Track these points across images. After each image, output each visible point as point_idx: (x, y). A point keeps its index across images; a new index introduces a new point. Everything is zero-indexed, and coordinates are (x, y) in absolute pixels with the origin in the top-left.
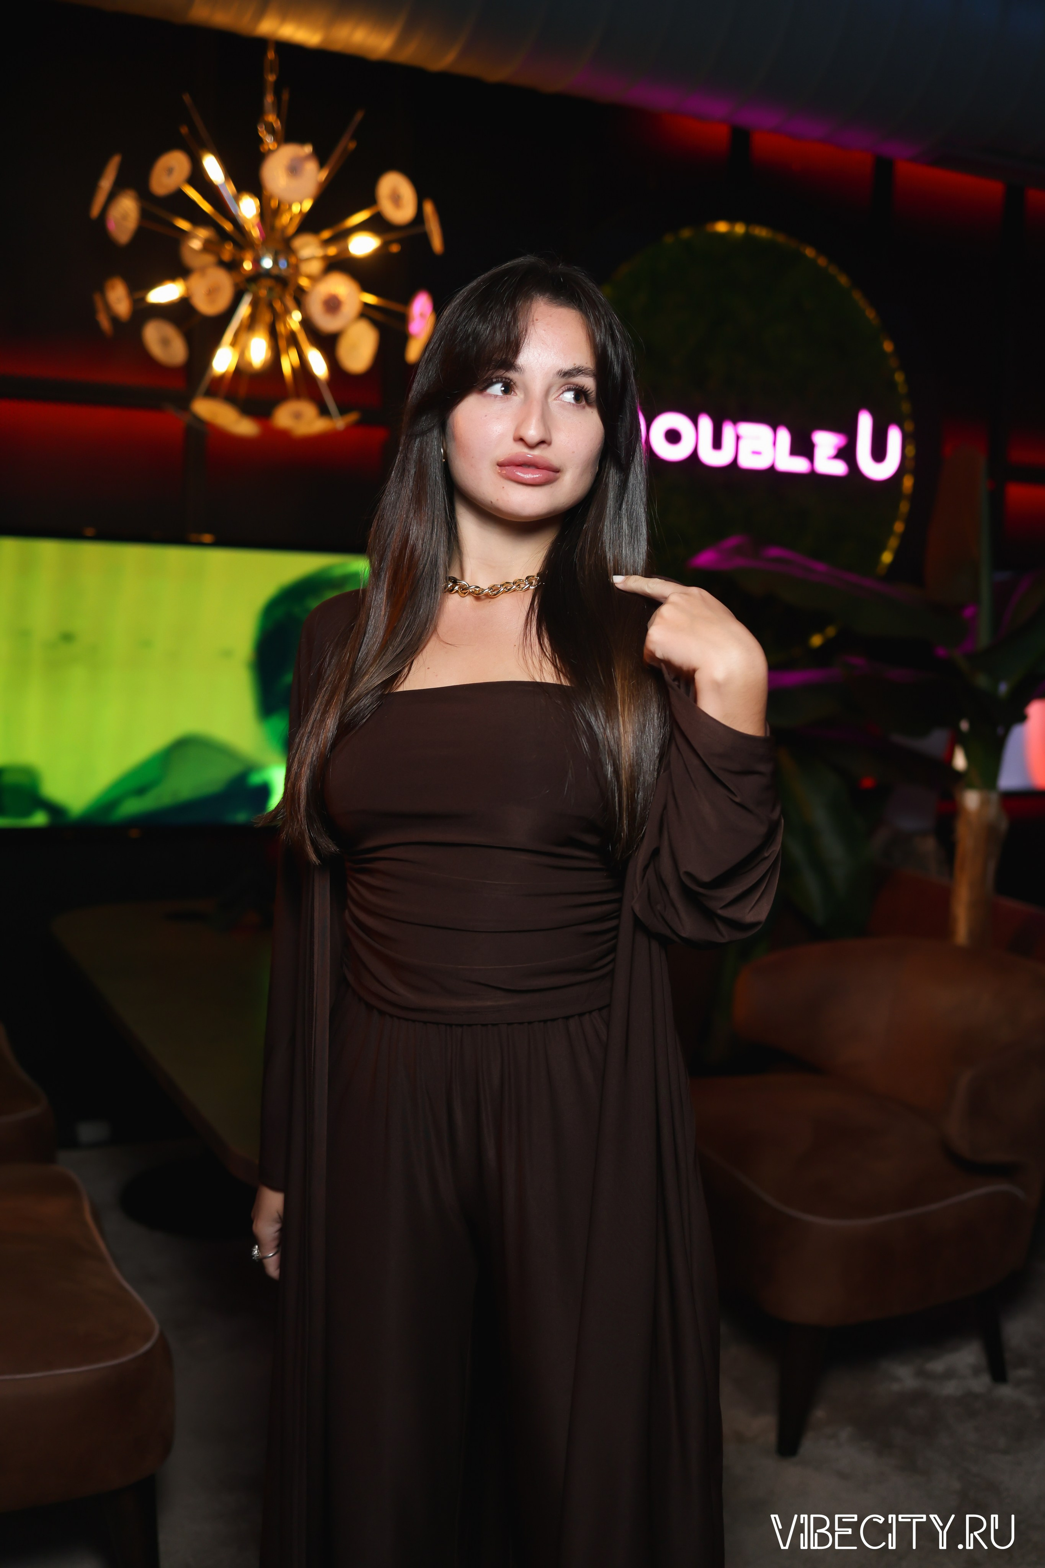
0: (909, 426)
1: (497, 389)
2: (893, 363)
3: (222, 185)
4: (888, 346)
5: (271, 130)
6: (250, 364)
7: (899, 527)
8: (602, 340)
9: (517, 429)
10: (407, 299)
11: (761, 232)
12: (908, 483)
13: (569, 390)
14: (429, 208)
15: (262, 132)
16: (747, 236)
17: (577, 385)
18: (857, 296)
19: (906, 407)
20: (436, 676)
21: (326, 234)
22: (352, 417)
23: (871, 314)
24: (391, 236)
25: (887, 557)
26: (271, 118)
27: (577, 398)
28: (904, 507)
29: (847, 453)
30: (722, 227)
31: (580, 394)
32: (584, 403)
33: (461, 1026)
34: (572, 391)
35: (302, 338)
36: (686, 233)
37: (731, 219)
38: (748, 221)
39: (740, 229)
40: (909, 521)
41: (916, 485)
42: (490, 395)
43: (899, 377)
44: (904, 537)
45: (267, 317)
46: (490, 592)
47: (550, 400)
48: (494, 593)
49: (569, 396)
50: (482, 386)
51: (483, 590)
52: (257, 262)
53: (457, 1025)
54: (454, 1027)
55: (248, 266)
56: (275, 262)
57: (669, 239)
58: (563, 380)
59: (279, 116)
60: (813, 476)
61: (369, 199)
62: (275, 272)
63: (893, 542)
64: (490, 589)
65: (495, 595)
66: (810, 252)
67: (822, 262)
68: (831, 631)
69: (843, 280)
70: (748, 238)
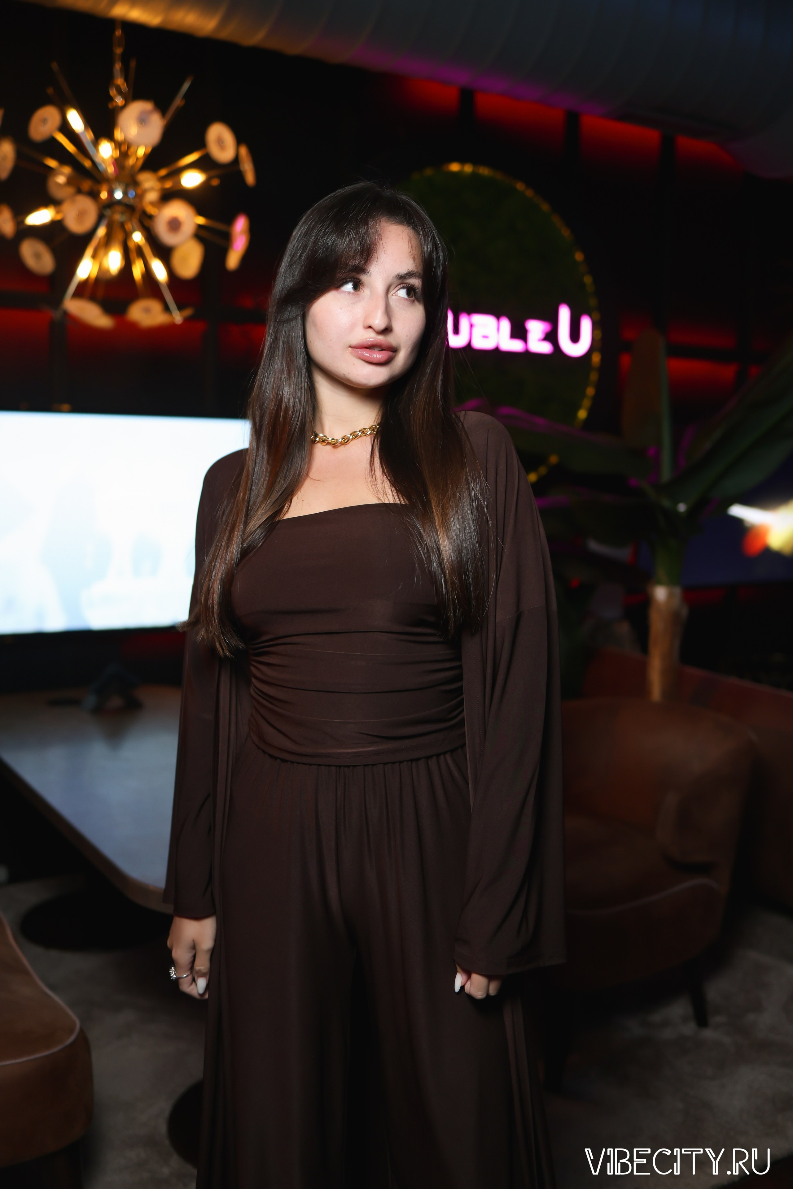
0: (597, 316)
1: (349, 287)
2: (583, 269)
3: (82, 133)
4: (579, 256)
5: (120, 92)
6: (108, 271)
7: (590, 391)
8: (429, 250)
9: (366, 317)
10: (230, 221)
11: (484, 171)
12: (596, 358)
13: (403, 288)
14: (243, 151)
15: (113, 92)
17: (409, 284)
18: (556, 220)
19: (593, 302)
20: (310, 505)
21: (163, 172)
22: (188, 312)
23: (566, 233)
24: (214, 172)
25: (582, 414)
26: (120, 81)
27: (408, 293)
28: (594, 377)
29: (551, 337)
30: (455, 167)
31: (411, 290)
32: (413, 298)
33: (348, 767)
34: (405, 288)
35: (147, 251)
36: (429, 172)
37: (462, 161)
38: (475, 162)
39: (468, 169)
40: (598, 387)
41: (602, 360)
42: (344, 292)
43: (588, 280)
44: (595, 399)
45: (120, 236)
46: (342, 441)
47: (390, 295)
48: (346, 441)
49: (403, 293)
50: (337, 285)
51: (337, 440)
52: (111, 193)
53: (345, 766)
54: (342, 767)
55: (104, 195)
56: (125, 193)
57: (415, 177)
58: (400, 281)
59: (126, 80)
60: (527, 354)
61: (200, 143)
62: (126, 201)
63: (587, 403)
64: (342, 439)
65: (347, 442)
66: (520, 186)
67: (529, 193)
68: (543, 470)
69: (545, 207)
70: (474, 175)
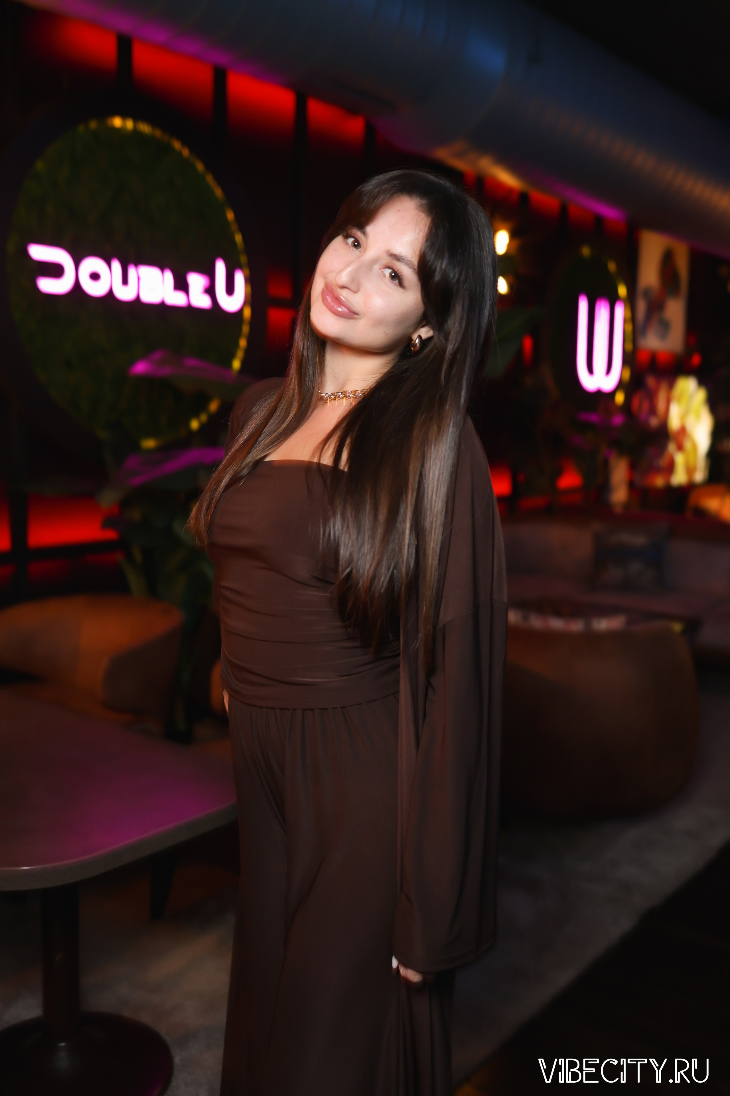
0: (247, 272)
2: (234, 227)
4: (230, 215)
7: (243, 343)
11: (145, 128)
12: (247, 313)
16: (135, 131)
18: (210, 179)
19: (243, 259)
23: (219, 192)
25: (236, 364)
28: (246, 329)
29: (210, 291)
30: (117, 122)
36: (93, 125)
37: (124, 116)
38: (136, 119)
39: (130, 124)
40: (251, 340)
41: (253, 316)
43: (238, 238)
44: (248, 351)
57: (81, 129)
60: (190, 309)
63: (240, 354)
66: (177, 145)
67: (186, 152)
68: (204, 417)
69: (200, 167)
70: (135, 132)
